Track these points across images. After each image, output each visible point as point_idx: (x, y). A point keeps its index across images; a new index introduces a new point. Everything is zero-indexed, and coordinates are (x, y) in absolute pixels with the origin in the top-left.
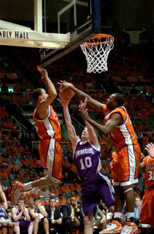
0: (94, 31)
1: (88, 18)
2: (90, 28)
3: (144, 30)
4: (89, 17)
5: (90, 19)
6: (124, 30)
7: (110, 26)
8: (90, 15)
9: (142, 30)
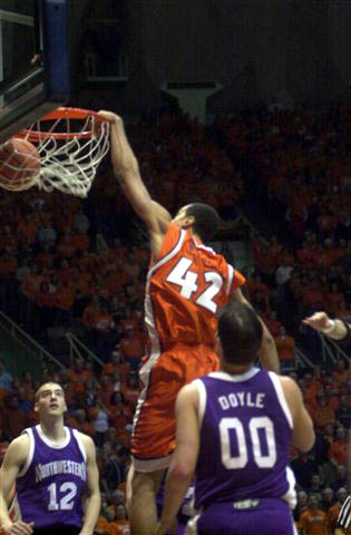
0: (50, 96)
1: (33, 61)
2: (40, 88)
3: (219, 87)
4: (36, 56)
5: (38, 63)
6: (164, 88)
7: (125, 75)
8: (38, 52)
9: (212, 86)
